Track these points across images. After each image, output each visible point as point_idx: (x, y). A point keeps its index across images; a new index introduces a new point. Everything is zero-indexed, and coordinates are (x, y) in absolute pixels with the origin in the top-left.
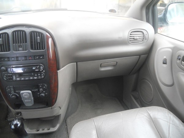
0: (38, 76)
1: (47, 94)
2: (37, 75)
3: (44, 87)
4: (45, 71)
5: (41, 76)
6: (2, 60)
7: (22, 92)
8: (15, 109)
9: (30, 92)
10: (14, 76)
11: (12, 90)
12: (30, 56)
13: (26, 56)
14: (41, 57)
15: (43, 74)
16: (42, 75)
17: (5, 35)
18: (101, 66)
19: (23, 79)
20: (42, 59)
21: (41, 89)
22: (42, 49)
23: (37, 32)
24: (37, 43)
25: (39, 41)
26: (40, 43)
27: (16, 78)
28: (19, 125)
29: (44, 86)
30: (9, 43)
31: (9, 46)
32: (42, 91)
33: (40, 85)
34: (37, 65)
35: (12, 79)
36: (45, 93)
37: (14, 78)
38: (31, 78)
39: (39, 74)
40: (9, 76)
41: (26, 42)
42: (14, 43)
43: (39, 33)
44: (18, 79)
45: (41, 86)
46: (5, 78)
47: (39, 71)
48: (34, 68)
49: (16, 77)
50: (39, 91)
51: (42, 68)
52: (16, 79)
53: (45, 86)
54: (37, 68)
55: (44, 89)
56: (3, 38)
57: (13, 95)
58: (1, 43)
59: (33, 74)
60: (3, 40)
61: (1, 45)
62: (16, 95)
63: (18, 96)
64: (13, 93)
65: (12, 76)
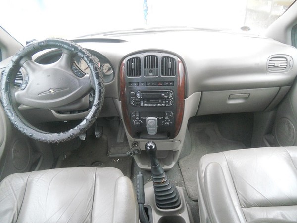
0: (166, 103)
1: (171, 123)
2: (166, 102)
3: (170, 116)
4: (174, 99)
5: (169, 103)
6: (132, 84)
7: (148, 119)
8: (134, 138)
9: (156, 119)
10: (142, 102)
12: (160, 82)
13: (156, 82)
15: (171, 101)
17: (137, 60)
18: (229, 98)
19: (150, 105)
20: (171, 85)
21: (167, 118)
22: (173, 75)
23: (168, 57)
24: (168, 69)
25: (170, 67)
26: (171, 69)
27: (144, 104)
28: (154, 147)
29: (170, 114)
30: (140, 68)
31: (140, 71)
32: (167, 120)
34: (167, 92)
35: (140, 104)
37: (142, 104)
38: (159, 105)
40: (137, 101)
41: (157, 67)
42: (145, 67)
43: (171, 58)
44: (146, 105)
45: (167, 114)
46: (132, 103)
47: (168, 98)
48: (163, 95)
50: (164, 119)
51: (171, 94)
53: (172, 115)
54: (166, 95)
55: (170, 118)
56: (134, 63)
57: (136, 122)
58: (133, 67)
59: (160, 100)
60: (134, 65)
61: (132, 69)
62: (140, 122)
63: (142, 123)
64: (138, 119)
65: (140, 101)
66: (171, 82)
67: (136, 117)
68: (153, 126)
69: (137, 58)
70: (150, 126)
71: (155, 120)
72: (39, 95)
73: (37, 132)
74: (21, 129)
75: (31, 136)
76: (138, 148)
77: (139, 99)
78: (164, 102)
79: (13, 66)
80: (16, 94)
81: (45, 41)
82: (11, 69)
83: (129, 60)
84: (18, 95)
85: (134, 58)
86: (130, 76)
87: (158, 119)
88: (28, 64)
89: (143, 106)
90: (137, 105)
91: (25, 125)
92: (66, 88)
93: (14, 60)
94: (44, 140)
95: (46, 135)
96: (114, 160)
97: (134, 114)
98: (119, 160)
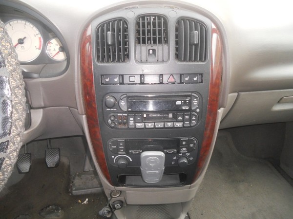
0: (183, 121)
1: (191, 159)
2: (183, 118)
3: (192, 145)
4: (201, 111)
5: (190, 120)
6: (107, 80)
7: (145, 154)
8: (114, 185)
9: (162, 154)
10: (131, 119)
11: (122, 149)
12: (172, 75)
13: (162, 75)
14: (195, 79)
15: (196, 116)
16: (194, 118)
17: (119, 24)
18: (280, 101)
19: (150, 125)
20: (196, 82)
21: (184, 150)
22: (201, 60)
23: (191, 20)
24: (191, 45)
26: (196, 45)
27: (135, 122)
30: (125, 43)
32: (184, 154)
33: (184, 141)
35: (128, 123)
36: (189, 156)
37: (131, 123)
38: (169, 124)
39: (187, 117)
40: (120, 117)
41: (167, 42)
43: (197, 22)
44: (140, 125)
45: (184, 143)
47: (190, 110)
48: (178, 103)
49: (135, 120)
50: (178, 152)
51: (195, 102)
52: (135, 125)
53: (194, 144)
54: (185, 103)
55: (189, 150)
56: (113, 30)
57: (121, 158)
58: (110, 41)
59: (171, 115)
60: (113, 35)
61: (108, 45)
62: (127, 159)
63: (131, 160)
64: (122, 154)
65: (127, 118)
66: (195, 74)
67: (118, 149)
68: (155, 168)
69: (119, 20)
70: (150, 168)
71: (159, 157)
77: (125, 112)
78: (180, 118)
83: (102, 25)
85: (114, 20)
86: (103, 61)
87: (166, 154)
89: (135, 128)
90: (120, 124)
96: (80, 201)
97: (114, 144)
98: (88, 201)
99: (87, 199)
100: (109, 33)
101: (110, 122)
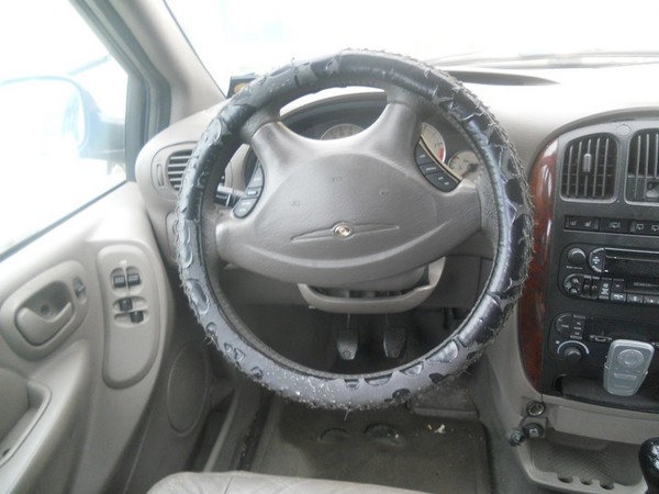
6: (573, 224)
7: (618, 343)
9: (650, 347)
10: (606, 285)
11: (578, 331)
17: (603, 143)
19: (635, 299)
27: (610, 292)
30: (611, 170)
31: (610, 182)
35: (598, 292)
37: (605, 291)
40: (585, 281)
44: (618, 297)
49: (610, 287)
52: (610, 296)
56: (593, 152)
57: (571, 346)
58: (587, 167)
60: (593, 159)
61: (582, 175)
62: (581, 350)
63: (588, 352)
64: (576, 339)
65: (599, 284)
67: (571, 331)
68: (633, 371)
69: (604, 136)
70: (623, 369)
71: (644, 351)
72: (295, 241)
73: (278, 368)
74: (228, 352)
75: (258, 376)
76: (543, 422)
77: (597, 274)
79: (223, 138)
80: (220, 229)
81: (337, 57)
82: (212, 146)
83: (575, 143)
84: (226, 234)
85: (594, 137)
86: (570, 195)
87: (655, 348)
88: (269, 136)
89: (608, 301)
90: (583, 291)
91: (241, 336)
92: (392, 225)
93: (227, 118)
94: (298, 397)
95: (309, 380)
96: (429, 427)
97: (565, 321)
98: (445, 429)
99: (443, 427)
100: (588, 155)
101: (568, 286)
